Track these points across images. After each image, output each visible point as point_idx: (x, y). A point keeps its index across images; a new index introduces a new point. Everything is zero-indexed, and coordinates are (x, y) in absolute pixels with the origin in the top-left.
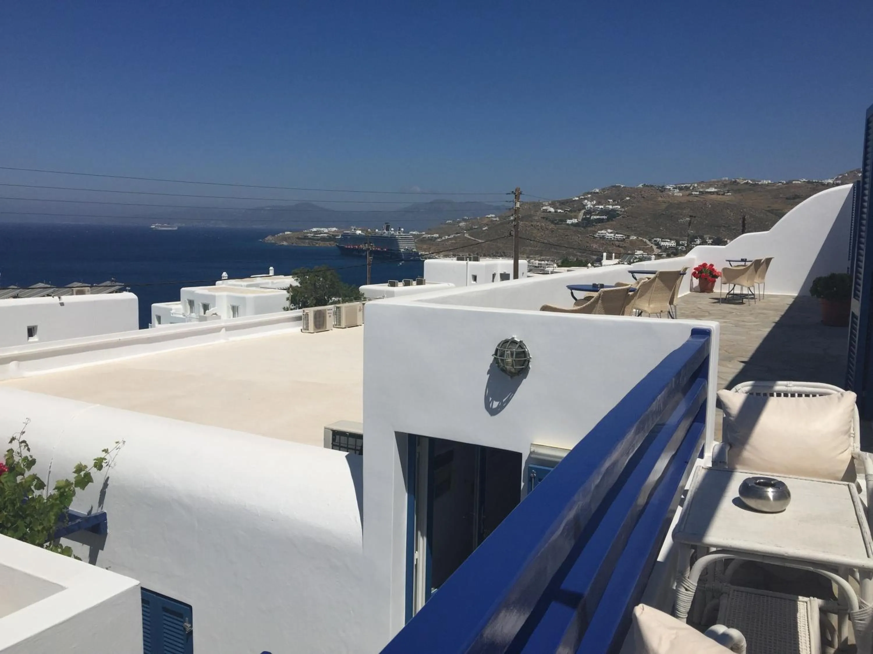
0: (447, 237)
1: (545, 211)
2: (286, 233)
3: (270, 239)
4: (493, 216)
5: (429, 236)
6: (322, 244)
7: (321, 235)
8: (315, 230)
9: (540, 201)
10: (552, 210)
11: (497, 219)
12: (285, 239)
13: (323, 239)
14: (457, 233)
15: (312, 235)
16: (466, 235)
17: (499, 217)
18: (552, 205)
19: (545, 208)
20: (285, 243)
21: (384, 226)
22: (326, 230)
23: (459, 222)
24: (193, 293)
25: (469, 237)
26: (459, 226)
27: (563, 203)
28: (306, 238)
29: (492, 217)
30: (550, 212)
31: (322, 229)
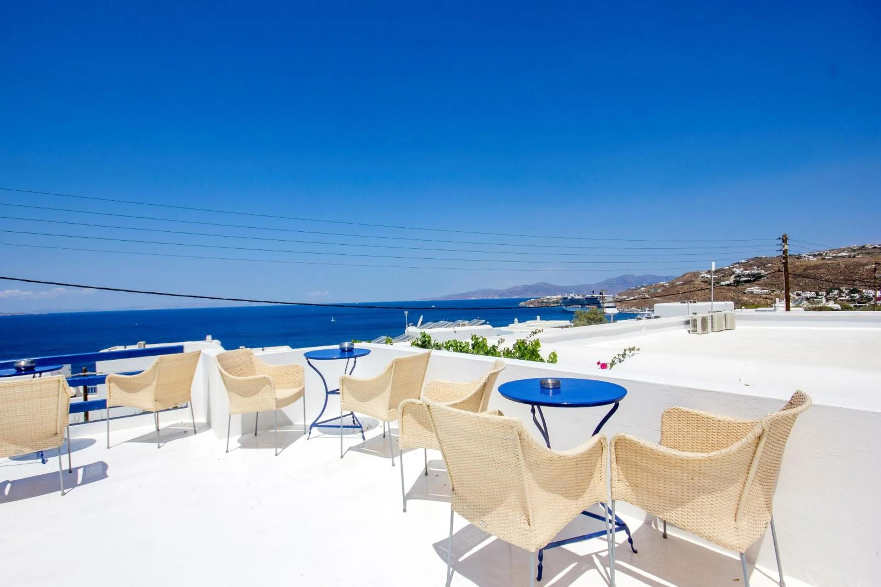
0: (632, 298)
1: (702, 277)
2: (532, 300)
3: (522, 304)
4: (664, 282)
5: (620, 297)
6: (552, 305)
7: (553, 300)
8: (548, 297)
9: (699, 271)
10: (709, 276)
11: (668, 284)
12: (531, 303)
13: (554, 302)
14: (640, 295)
15: (547, 300)
16: (647, 296)
17: (668, 283)
18: (709, 273)
19: (703, 275)
20: (531, 306)
21: (592, 293)
22: (555, 297)
23: (640, 288)
26: (640, 290)
27: (716, 272)
28: (543, 302)
29: (664, 284)
30: (707, 278)
31: (552, 297)
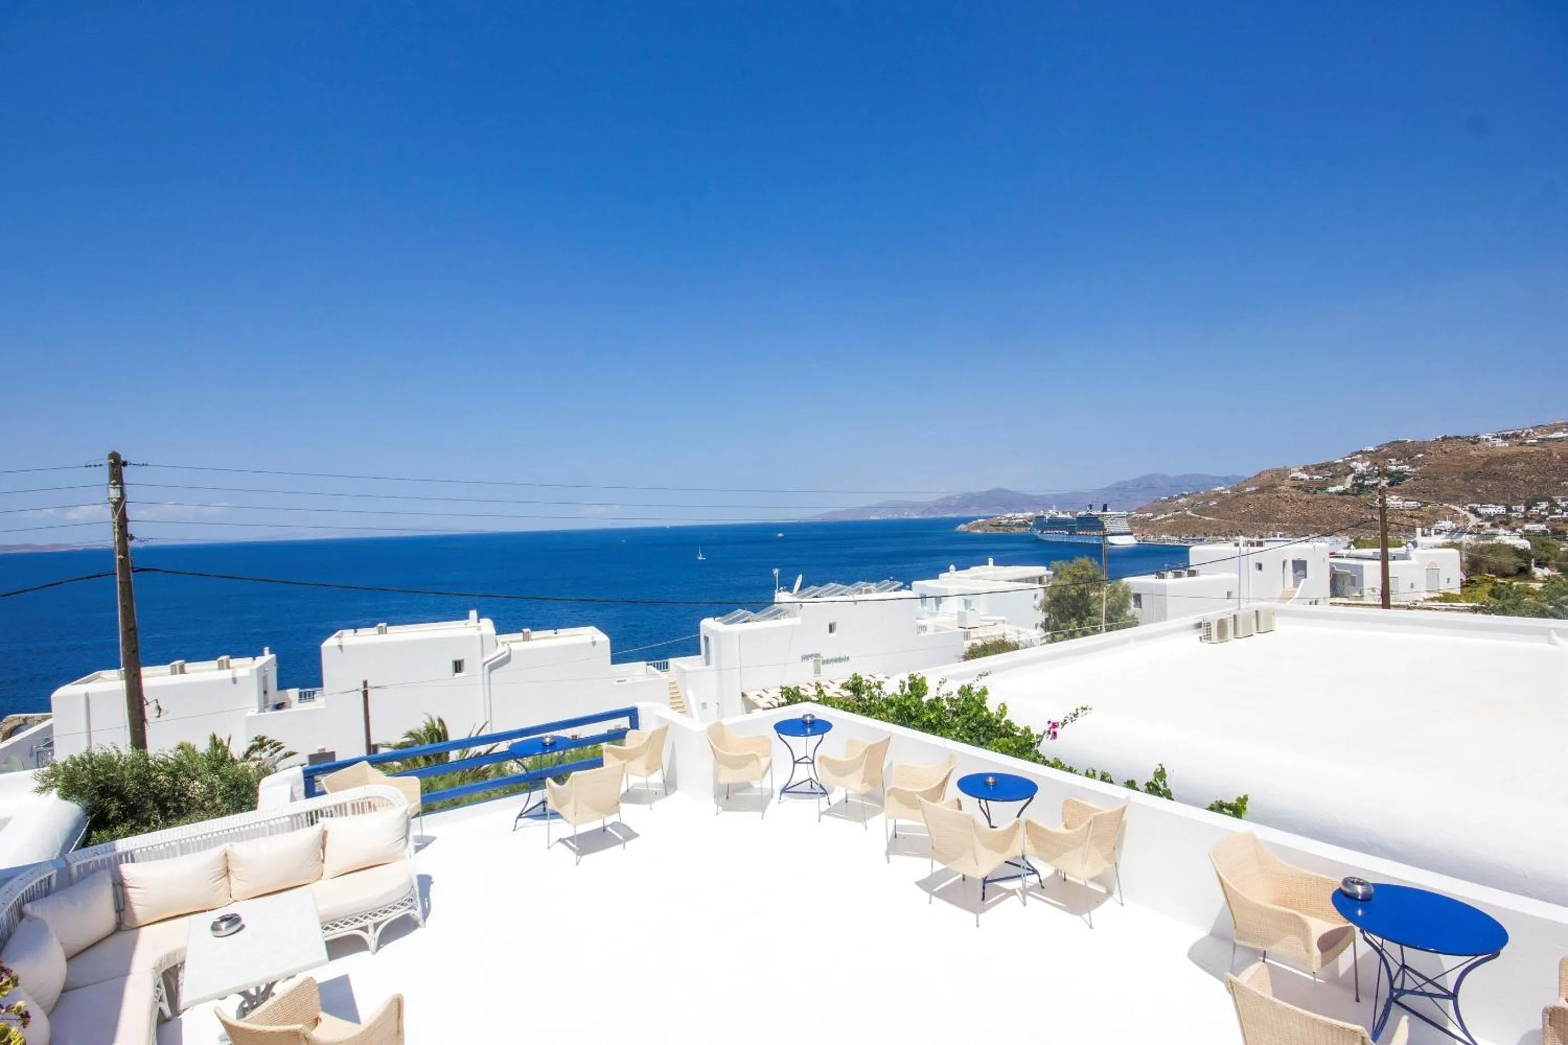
0: (1163, 516)
1: (1293, 479)
2: (980, 521)
3: (962, 527)
4: (1221, 488)
5: (1141, 515)
6: (1017, 530)
7: (1017, 521)
8: (1009, 515)
9: (1288, 468)
10: (1306, 477)
11: (1229, 492)
12: (978, 526)
13: (1019, 525)
14: (1176, 511)
15: (1007, 521)
16: (1189, 513)
17: (1229, 489)
18: (1306, 469)
19: (1294, 475)
20: (979, 531)
21: (1088, 509)
22: (1021, 516)
23: (1177, 499)
24: (925, 586)
25: (1193, 515)
26: (1177, 503)
27: (1319, 468)
28: (999, 525)
29: (1222, 490)
30: (1302, 480)
31: (1017, 515)
